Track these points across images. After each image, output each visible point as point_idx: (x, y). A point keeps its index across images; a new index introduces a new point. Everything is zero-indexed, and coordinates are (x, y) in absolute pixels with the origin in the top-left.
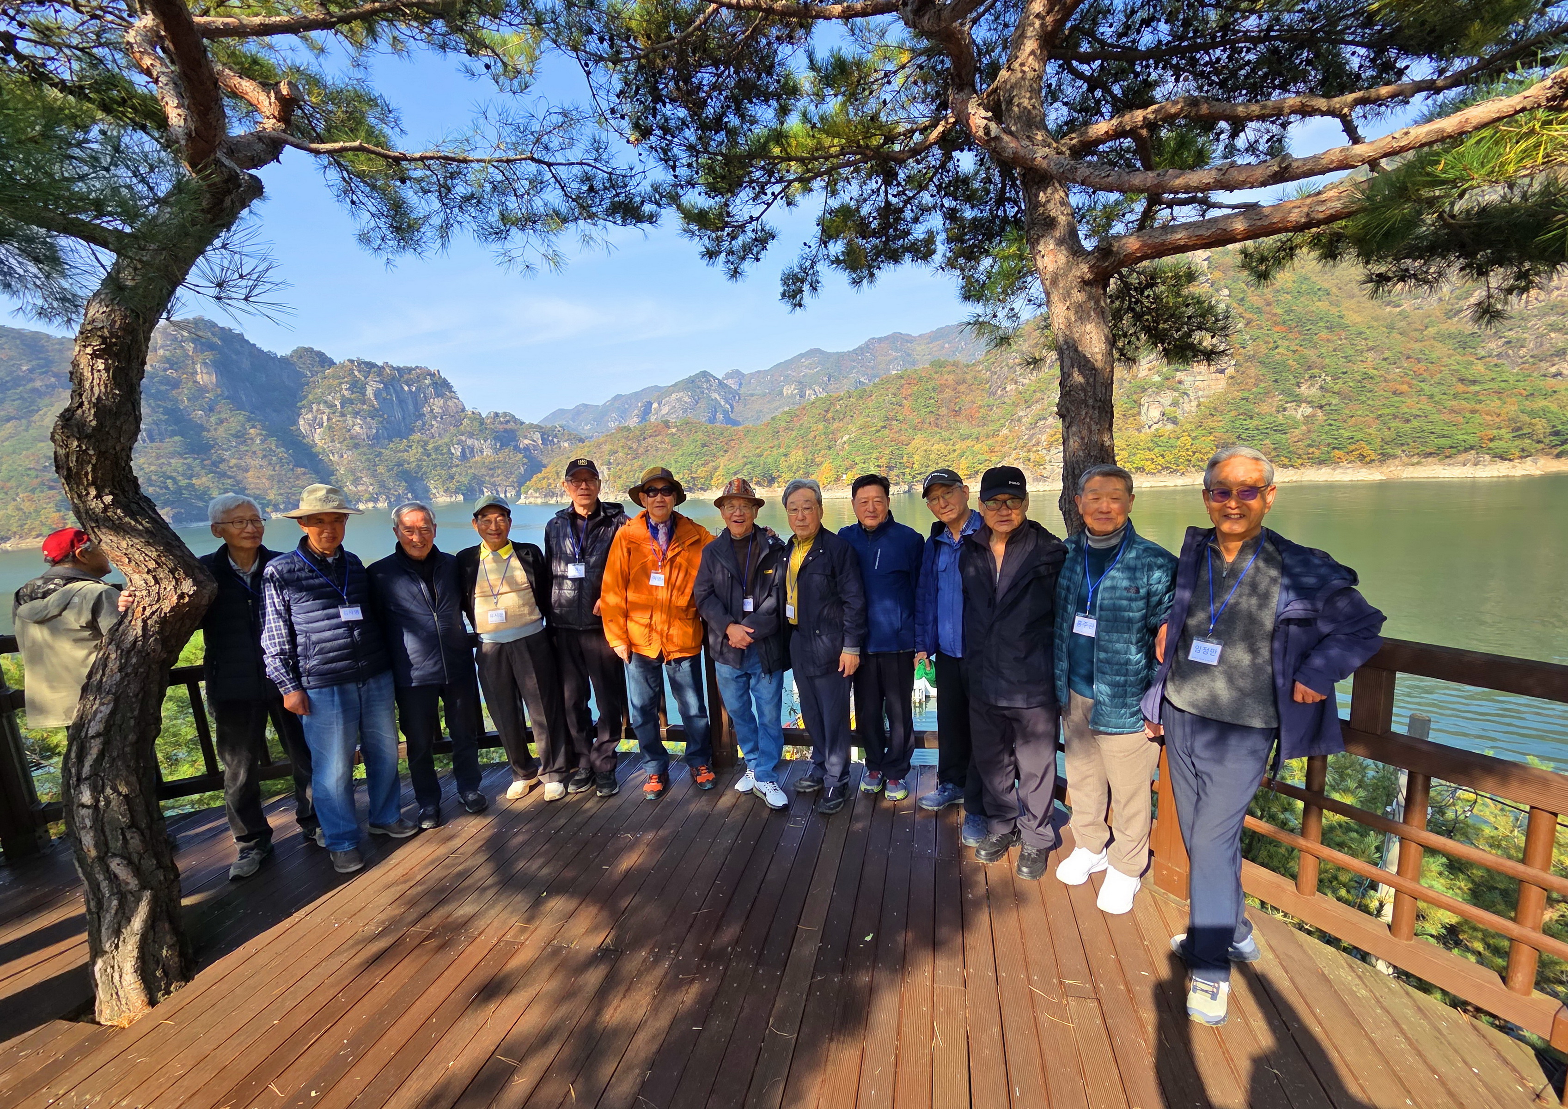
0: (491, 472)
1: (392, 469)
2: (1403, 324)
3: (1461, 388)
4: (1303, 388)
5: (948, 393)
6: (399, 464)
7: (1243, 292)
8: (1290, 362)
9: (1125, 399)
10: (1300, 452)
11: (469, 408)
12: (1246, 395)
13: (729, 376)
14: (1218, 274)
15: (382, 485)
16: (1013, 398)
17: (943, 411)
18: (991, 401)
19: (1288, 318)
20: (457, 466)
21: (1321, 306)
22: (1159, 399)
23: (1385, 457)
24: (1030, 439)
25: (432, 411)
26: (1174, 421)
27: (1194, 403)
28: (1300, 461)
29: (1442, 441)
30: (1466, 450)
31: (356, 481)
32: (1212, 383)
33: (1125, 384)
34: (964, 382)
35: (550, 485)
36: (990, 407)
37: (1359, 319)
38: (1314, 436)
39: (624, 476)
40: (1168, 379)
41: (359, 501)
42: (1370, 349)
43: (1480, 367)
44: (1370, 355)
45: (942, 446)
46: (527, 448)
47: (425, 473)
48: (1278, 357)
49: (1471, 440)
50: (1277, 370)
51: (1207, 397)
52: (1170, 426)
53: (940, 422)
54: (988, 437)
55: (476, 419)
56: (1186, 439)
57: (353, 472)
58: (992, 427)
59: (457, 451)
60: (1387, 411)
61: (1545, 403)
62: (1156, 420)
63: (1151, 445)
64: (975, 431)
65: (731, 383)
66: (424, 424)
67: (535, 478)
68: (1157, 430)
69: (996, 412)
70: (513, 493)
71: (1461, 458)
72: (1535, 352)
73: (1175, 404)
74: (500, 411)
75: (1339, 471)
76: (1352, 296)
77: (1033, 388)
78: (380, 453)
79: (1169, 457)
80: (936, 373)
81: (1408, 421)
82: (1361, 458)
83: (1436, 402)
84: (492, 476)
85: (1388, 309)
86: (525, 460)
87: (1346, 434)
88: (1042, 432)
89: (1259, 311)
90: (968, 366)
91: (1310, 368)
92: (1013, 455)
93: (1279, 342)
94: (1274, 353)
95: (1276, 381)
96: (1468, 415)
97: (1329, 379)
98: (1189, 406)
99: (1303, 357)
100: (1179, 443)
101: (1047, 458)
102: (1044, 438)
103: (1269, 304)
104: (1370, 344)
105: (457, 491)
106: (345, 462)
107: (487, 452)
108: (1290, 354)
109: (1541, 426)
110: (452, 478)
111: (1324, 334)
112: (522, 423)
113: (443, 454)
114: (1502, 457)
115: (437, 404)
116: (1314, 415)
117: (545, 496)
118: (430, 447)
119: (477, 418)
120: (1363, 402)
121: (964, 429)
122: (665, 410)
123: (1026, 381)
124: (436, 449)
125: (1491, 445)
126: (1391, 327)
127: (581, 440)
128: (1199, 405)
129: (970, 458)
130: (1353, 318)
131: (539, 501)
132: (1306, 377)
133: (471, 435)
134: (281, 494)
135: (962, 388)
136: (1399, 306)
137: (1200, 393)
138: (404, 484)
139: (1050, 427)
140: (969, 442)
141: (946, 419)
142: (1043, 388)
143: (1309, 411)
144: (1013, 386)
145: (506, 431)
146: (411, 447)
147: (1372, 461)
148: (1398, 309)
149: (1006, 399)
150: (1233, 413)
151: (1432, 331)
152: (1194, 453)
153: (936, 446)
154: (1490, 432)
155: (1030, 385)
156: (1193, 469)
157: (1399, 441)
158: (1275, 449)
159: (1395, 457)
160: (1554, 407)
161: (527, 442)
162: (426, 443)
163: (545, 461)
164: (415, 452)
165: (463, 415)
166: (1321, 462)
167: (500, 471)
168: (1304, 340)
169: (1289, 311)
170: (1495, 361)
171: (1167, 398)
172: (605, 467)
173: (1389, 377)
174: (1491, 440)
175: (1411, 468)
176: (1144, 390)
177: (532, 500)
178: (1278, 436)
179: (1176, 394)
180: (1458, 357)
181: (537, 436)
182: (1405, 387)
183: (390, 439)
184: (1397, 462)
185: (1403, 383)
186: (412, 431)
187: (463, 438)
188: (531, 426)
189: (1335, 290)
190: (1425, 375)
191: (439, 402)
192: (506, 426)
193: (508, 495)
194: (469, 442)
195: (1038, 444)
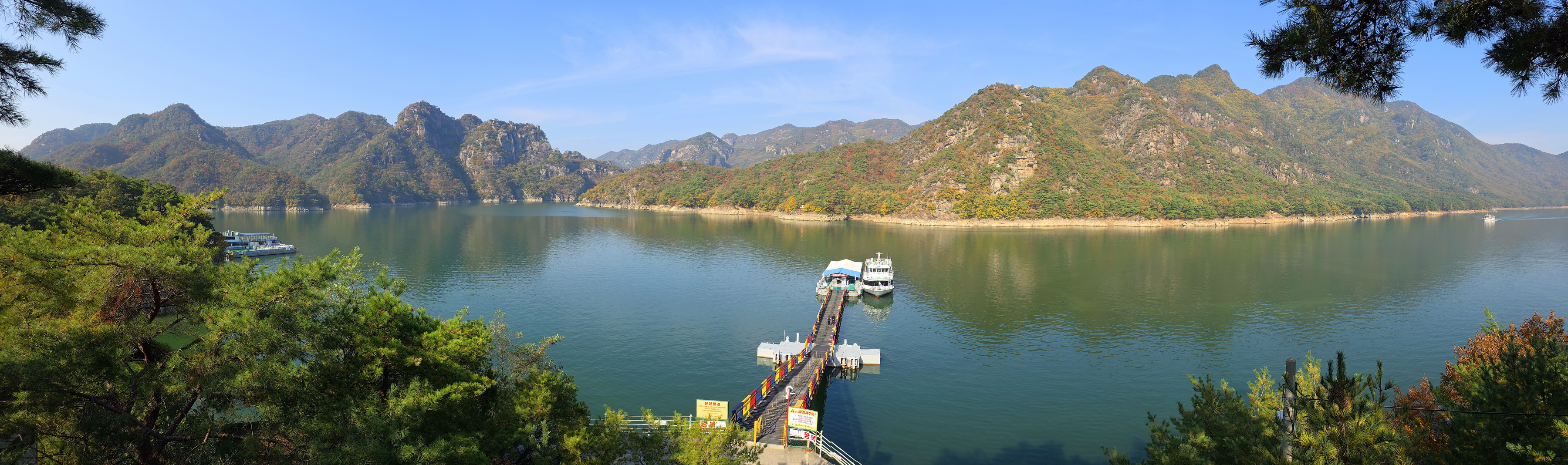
0: (561, 186)
1: (505, 181)
2: (1109, 154)
3: (1132, 186)
4: (1070, 178)
5: (875, 161)
6: (509, 178)
7: (1039, 126)
8: (1064, 165)
9: (981, 175)
10: (1070, 210)
11: (554, 148)
12: (1044, 179)
13: (726, 136)
14: (1026, 115)
15: (498, 190)
16: (917, 168)
17: (871, 171)
18: (903, 168)
19: (1061, 143)
20: (542, 181)
21: (1075, 139)
22: (1000, 177)
23: (1106, 215)
24: (927, 193)
25: (532, 149)
26: (1007, 190)
27: (1018, 182)
28: (1071, 215)
29: (1127, 209)
30: (1136, 214)
31: (484, 187)
32: (1026, 171)
33: (981, 167)
34: (886, 154)
35: (597, 196)
36: (903, 172)
37: (1091, 149)
38: (1076, 203)
39: (647, 195)
40: (1004, 167)
41: (484, 198)
42: (1097, 163)
43: (1137, 177)
44: (1097, 166)
45: (870, 193)
46: (585, 174)
47: (523, 184)
48: (1058, 161)
49: (1138, 210)
50: (1058, 168)
51: (1025, 179)
52: (1006, 193)
53: (869, 178)
54: (900, 189)
55: (556, 154)
56: (1014, 202)
57: (483, 182)
58: (903, 184)
59: (543, 172)
60: (1105, 194)
61: (1160, 196)
62: (998, 189)
63: (996, 203)
64: (893, 185)
65: (729, 142)
66: (526, 156)
67: (588, 191)
68: (999, 195)
69: (906, 175)
70: (573, 199)
71: (1134, 217)
72: (1154, 174)
73: (1008, 181)
74: (573, 151)
75: (1088, 221)
76: (1087, 137)
77: (929, 163)
78: (499, 172)
79: (1006, 210)
80: (868, 147)
81: (1114, 199)
82: (1097, 215)
83: (1124, 192)
84: (562, 188)
85: (1103, 146)
86: (583, 180)
87: (1090, 203)
88: (934, 190)
89: (1047, 137)
90: (889, 145)
91: (1072, 169)
92: (916, 203)
93: (1058, 154)
94: (1056, 159)
95: (1058, 174)
96: (1135, 198)
97: (1081, 175)
98: (1015, 183)
99: (1069, 163)
100: (1010, 203)
101: (937, 206)
102: (935, 193)
103: (1052, 134)
104: (1097, 161)
105: (540, 195)
106: (480, 176)
107: (561, 174)
108: (1064, 161)
109: (1160, 206)
110: (538, 188)
111: (1077, 153)
112: (585, 158)
113: (534, 174)
114: (1148, 218)
115: (535, 145)
116: (1076, 193)
117: (593, 202)
118: (527, 169)
119: (558, 154)
120: (1096, 189)
121: (886, 183)
122: (680, 155)
123: (925, 158)
124: (531, 171)
125: (1144, 212)
126: (1104, 154)
127: (622, 171)
128: (1020, 183)
129: (889, 201)
130: (1088, 147)
131: (589, 205)
132: (1071, 173)
133: (553, 164)
134: (445, 192)
135: (885, 158)
136: (1107, 145)
137: (1021, 176)
138: (510, 189)
139: (939, 187)
140: (888, 192)
141: (873, 176)
142: (935, 164)
143: (1073, 190)
144: (917, 161)
145: (574, 162)
146: (517, 169)
147: (1101, 217)
148: (1106, 147)
149: (912, 168)
150: (1038, 189)
151: (1119, 159)
152: (1019, 209)
153: (866, 192)
154: (1143, 207)
155: (927, 161)
156: (1018, 218)
157: (1111, 208)
158: (1060, 208)
159: (1110, 215)
160: (1163, 198)
161: (586, 169)
162: (526, 167)
163: (596, 182)
164: (520, 171)
165: (549, 152)
166: (1080, 216)
167: (567, 186)
168: (1069, 155)
169: (1061, 139)
170: (1142, 176)
171: (1004, 177)
172: (635, 189)
173: (1106, 178)
174: (1144, 210)
175: (1117, 221)
176: (992, 172)
177: (585, 204)
178: (1061, 202)
179: (1008, 175)
180: (1129, 172)
181: (594, 167)
182: (1112, 183)
183: (506, 164)
184: (1111, 218)
185: (1111, 181)
186: (518, 160)
187: (548, 165)
188: (591, 160)
189: (1080, 133)
190: (1119, 179)
191: (537, 144)
192: (574, 160)
193: (570, 200)
194: (551, 168)
195: (931, 197)
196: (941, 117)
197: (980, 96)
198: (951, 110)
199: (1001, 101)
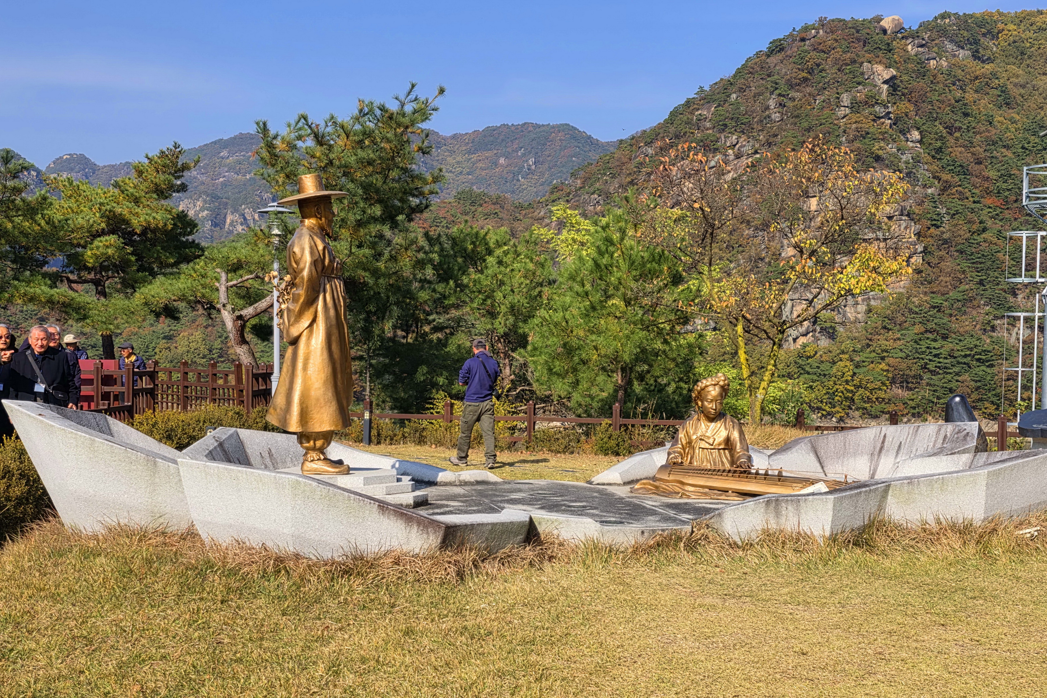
196: (660, 126)
197: (773, 60)
198: (688, 103)
199: (831, 72)
